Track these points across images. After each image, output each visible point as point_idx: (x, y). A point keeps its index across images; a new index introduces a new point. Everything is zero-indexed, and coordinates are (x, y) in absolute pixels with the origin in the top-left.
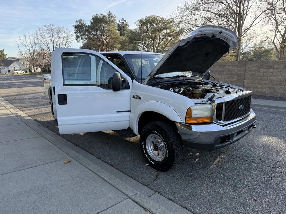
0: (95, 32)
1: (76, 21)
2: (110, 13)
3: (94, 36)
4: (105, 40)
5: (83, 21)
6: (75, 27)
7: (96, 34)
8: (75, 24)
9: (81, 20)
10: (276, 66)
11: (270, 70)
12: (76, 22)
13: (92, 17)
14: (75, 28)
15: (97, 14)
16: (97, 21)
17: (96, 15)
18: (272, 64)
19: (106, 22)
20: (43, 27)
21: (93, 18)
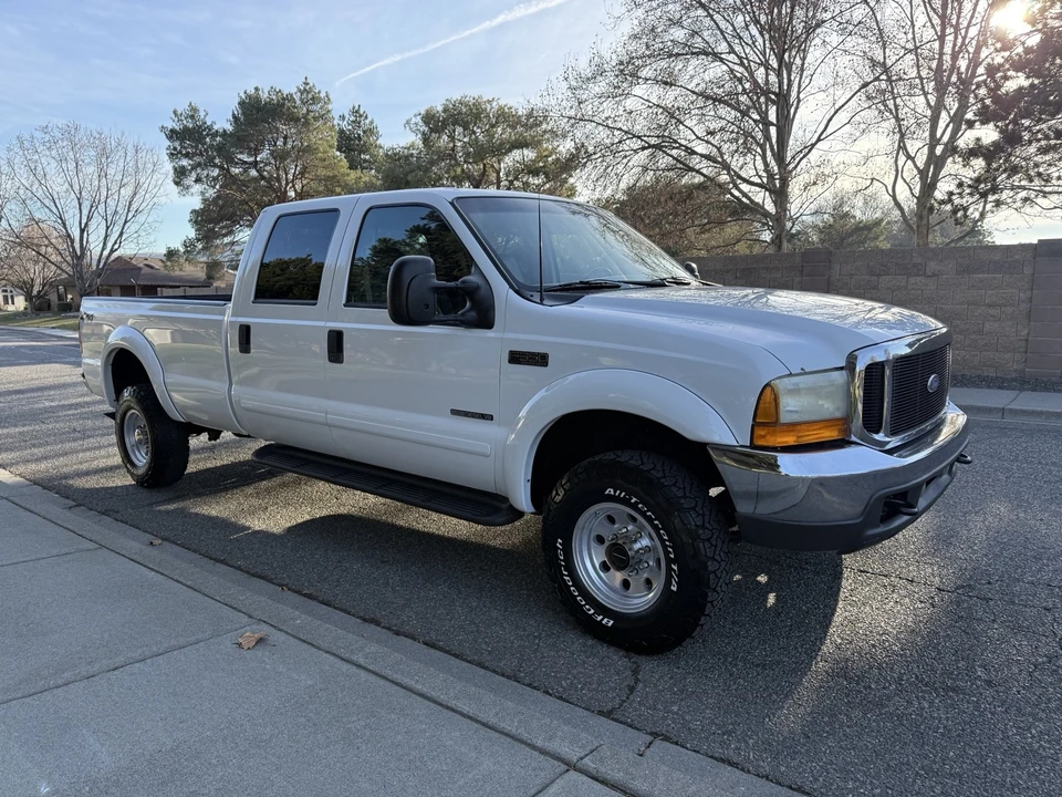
0: (250, 155)
1: (175, 112)
2: (308, 84)
3: (245, 171)
4: (291, 185)
5: (202, 114)
6: (172, 135)
7: (256, 162)
8: (170, 125)
9: (194, 110)
10: (932, 266)
11: (912, 280)
12: (173, 116)
13: (238, 100)
14: (170, 138)
15: (257, 89)
16: (259, 115)
17: (253, 91)
18: (919, 260)
19: (293, 119)
20: (38, 135)
21: (242, 104)
